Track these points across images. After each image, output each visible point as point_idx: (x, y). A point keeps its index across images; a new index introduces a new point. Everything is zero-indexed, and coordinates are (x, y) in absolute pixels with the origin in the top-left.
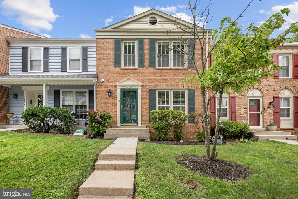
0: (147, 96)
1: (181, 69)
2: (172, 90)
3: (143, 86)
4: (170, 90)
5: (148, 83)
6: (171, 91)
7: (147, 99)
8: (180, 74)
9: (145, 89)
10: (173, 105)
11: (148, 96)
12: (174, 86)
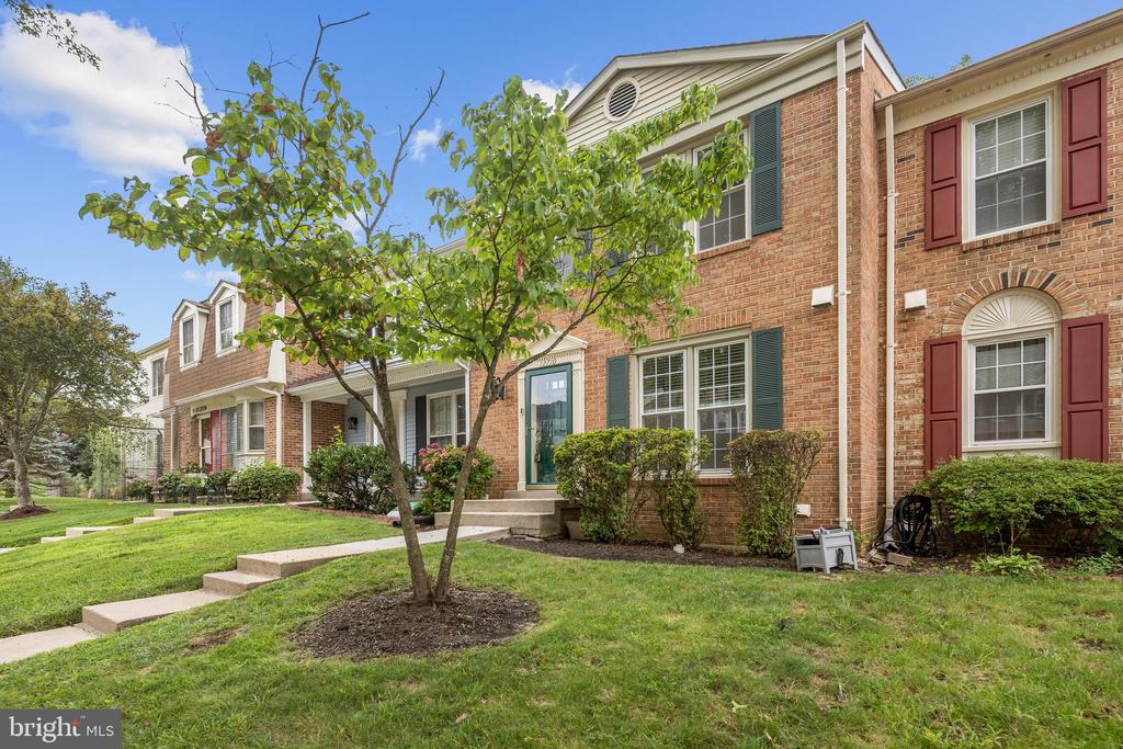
0: (602, 381)
1: (721, 255)
2: (693, 346)
3: (587, 350)
4: (686, 347)
5: (603, 336)
6: (690, 349)
7: (603, 394)
8: (716, 277)
9: (595, 359)
10: (697, 407)
11: (605, 384)
12: (693, 331)
